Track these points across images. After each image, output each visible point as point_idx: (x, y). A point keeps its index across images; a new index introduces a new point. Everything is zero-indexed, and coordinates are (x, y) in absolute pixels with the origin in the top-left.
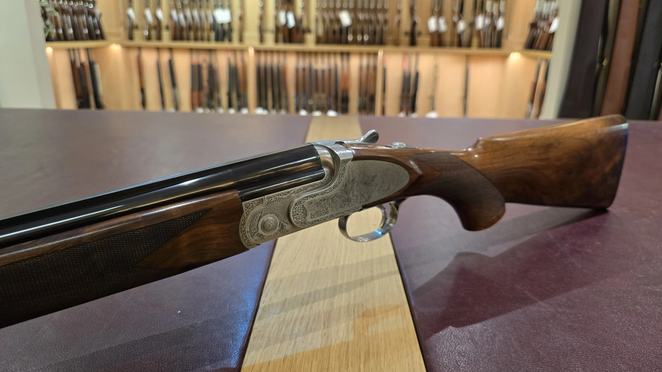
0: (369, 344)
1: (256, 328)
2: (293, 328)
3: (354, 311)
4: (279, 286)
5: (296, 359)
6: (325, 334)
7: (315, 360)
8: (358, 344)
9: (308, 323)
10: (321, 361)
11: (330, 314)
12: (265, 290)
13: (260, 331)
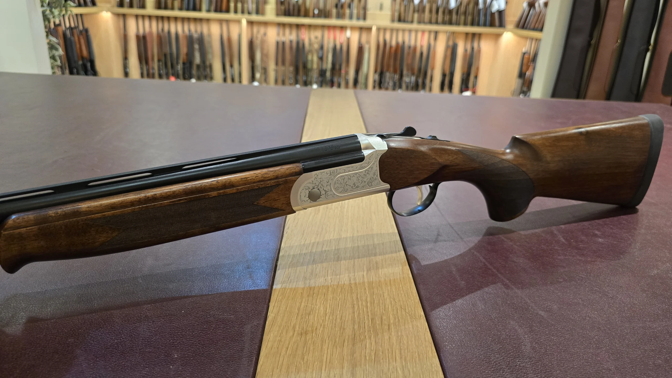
0: (370, 262)
1: (284, 249)
2: (311, 250)
3: (357, 240)
4: (298, 222)
5: (316, 269)
6: (336, 254)
7: (330, 270)
8: (361, 261)
9: (323, 247)
10: (335, 270)
11: (339, 242)
12: (287, 224)
13: (287, 252)
